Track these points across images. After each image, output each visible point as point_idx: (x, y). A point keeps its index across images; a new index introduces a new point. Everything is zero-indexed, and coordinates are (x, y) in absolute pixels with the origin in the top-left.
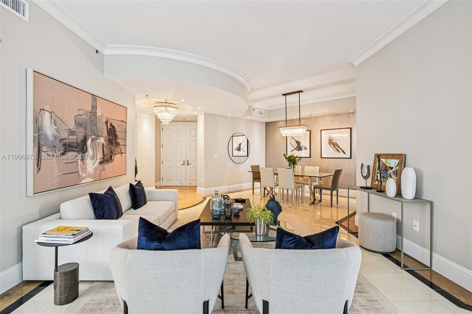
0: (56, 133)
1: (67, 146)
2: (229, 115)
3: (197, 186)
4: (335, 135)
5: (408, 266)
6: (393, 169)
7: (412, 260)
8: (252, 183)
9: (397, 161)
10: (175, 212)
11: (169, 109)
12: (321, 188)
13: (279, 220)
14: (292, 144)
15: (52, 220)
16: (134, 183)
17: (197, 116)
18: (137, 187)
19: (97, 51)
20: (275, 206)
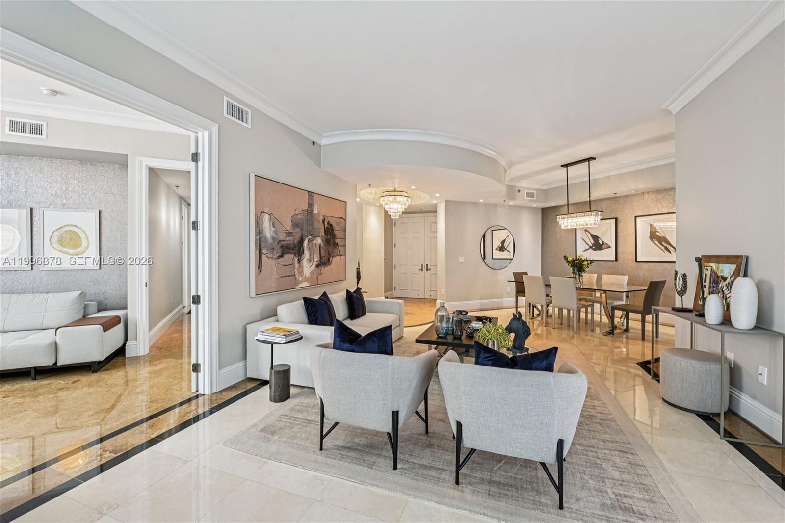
0: (275, 235)
1: (285, 248)
2: (481, 201)
3: (437, 299)
4: (662, 224)
5: (738, 437)
6: (727, 280)
7: (753, 430)
8: (515, 299)
9: (733, 267)
10: (398, 328)
11: (399, 198)
12: (628, 310)
13: (528, 347)
14: (586, 241)
15: (270, 322)
16: (352, 291)
17: (436, 205)
18: (355, 294)
19: (313, 143)
20: (520, 327)
